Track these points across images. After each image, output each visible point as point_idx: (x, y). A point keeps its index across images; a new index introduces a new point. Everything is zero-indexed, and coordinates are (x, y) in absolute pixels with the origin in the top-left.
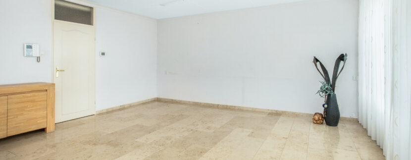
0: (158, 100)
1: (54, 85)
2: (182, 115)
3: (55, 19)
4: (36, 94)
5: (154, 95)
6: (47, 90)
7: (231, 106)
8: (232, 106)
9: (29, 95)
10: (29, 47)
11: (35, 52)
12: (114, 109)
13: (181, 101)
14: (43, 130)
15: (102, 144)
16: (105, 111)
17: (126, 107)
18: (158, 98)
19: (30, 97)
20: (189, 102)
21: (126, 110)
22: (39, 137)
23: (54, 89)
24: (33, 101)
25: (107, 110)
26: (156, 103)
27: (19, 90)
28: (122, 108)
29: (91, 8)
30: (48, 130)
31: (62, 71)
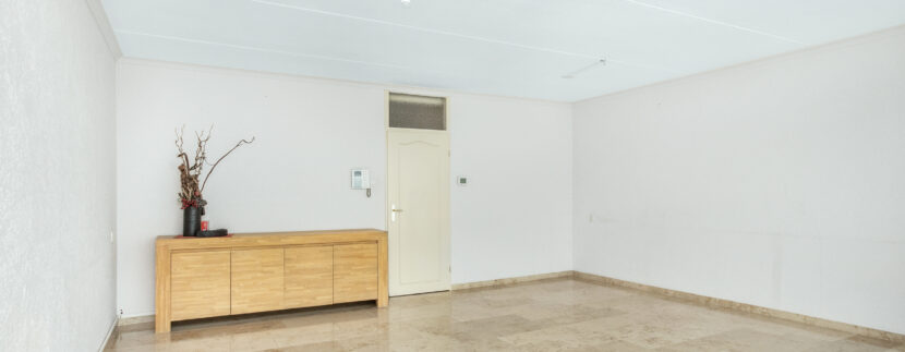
0: (575, 276)
1: (386, 233)
2: (609, 310)
3: (390, 126)
4: (365, 246)
5: (567, 266)
6: (377, 242)
7: (741, 305)
8: (745, 306)
9: (355, 246)
10: (358, 173)
11: (365, 181)
12: (484, 284)
13: (623, 282)
14: (373, 303)
15: (446, 334)
16: (467, 287)
17: (506, 283)
18: (574, 272)
19: (358, 250)
20: (640, 285)
21: (504, 290)
22: (368, 311)
23: (387, 240)
24: (360, 257)
25: (471, 284)
26: (571, 283)
27: (345, 239)
28: (498, 286)
29: (443, 99)
30: (379, 305)
31: (399, 211)
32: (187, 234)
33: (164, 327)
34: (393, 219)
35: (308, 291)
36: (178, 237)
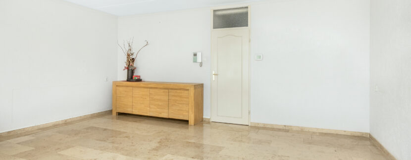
0: (370, 138)
3: (214, 28)
4: (183, 92)
6: (188, 90)
10: (195, 54)
11: (199, 59)
14: (187, 122)
18: (369, 135)
27: (173, 87)
29: (248, 8)
30: (190, 123)
31: (217, 75)
32: (128, 80)
33: (114, 114)
34: (214, 79)
35: (158, 109)
36: (125, 81)
